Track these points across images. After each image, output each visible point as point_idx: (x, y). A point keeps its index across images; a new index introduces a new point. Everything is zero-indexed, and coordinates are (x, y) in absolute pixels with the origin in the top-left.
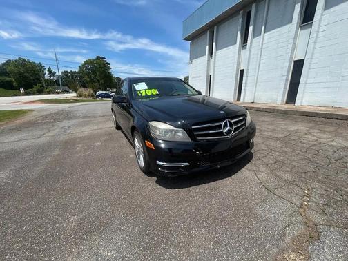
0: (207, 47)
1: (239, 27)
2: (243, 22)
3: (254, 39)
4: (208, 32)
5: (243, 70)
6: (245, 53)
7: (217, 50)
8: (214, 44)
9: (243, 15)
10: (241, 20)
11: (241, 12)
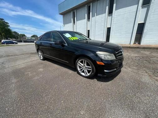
0: (72, 19)
1: (86, 12)
2: (87, 10)
3: (93, 18)
4: (72, 12)
5: (89, 30)
6: (89, 23)
7: (77, 21)
8: (75, 18)
9: (87, 7)
10: (86, 9)
11: (86, 6)
